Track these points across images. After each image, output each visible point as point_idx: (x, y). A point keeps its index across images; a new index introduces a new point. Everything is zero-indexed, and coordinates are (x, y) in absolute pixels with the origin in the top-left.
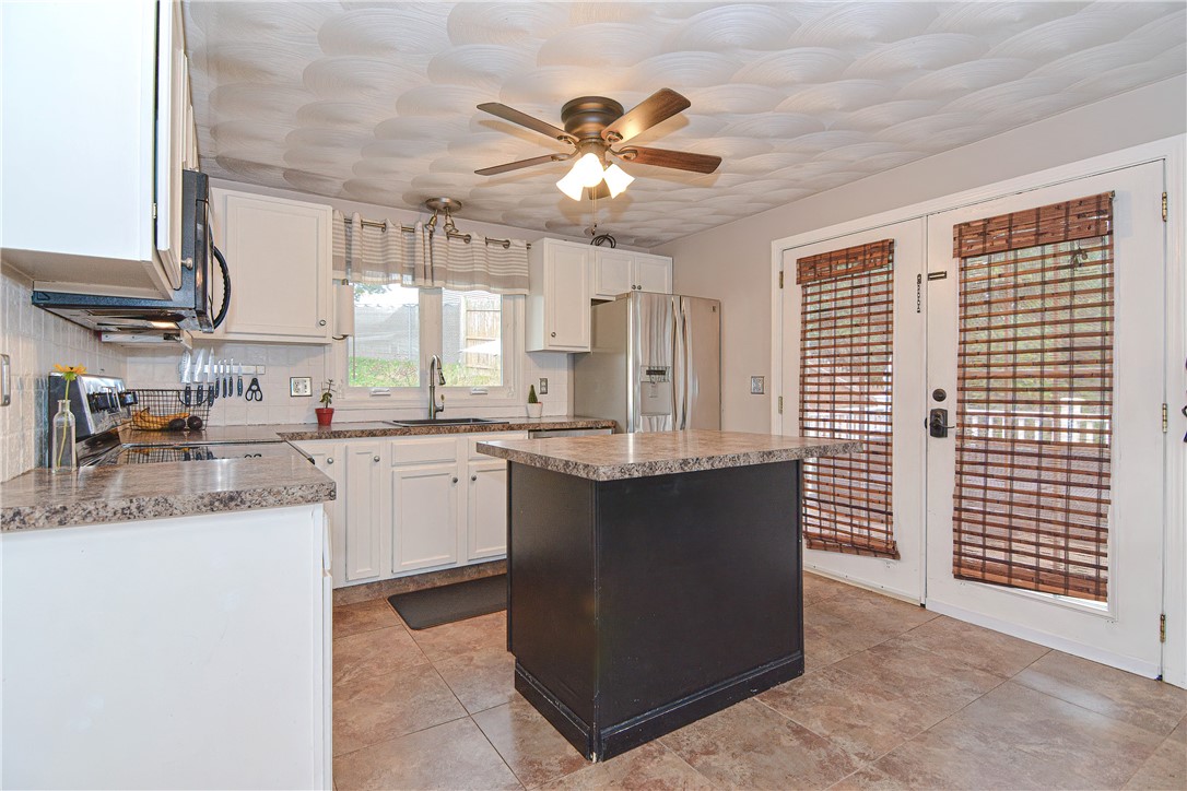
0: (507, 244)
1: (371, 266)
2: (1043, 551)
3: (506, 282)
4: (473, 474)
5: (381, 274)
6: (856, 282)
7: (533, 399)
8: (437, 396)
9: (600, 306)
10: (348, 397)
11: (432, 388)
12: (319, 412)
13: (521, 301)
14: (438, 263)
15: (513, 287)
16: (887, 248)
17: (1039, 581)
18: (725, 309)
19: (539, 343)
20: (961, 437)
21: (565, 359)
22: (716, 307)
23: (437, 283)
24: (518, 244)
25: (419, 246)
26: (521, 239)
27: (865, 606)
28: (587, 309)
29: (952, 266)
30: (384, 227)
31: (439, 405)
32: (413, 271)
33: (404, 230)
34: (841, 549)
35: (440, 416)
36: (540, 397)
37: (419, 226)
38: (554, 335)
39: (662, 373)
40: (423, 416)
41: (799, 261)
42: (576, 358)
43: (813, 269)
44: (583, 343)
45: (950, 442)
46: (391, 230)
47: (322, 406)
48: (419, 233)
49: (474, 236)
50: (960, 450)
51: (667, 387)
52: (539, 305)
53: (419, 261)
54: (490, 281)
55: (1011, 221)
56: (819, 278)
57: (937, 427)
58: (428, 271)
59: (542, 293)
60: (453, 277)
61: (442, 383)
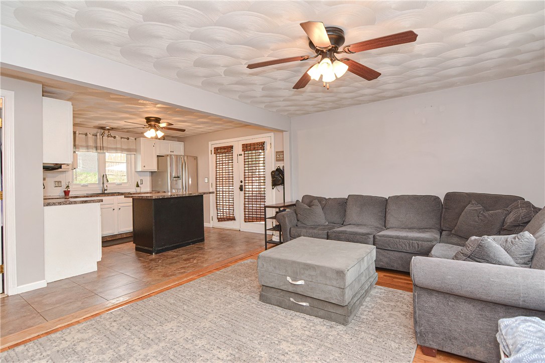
0: (128, 139)
1: (82, 146)
2: (258, 213)
3: (128, 150)
4: (119, 208)
5: (85, 148)
6: (227, 155)
7: (138, 186)
8: (105, 186)
9: (160, 158)
10: (74, 187)
11: (103, 183)
12: (65, 192)
13: (133, 156)
14: (105, 145)
15: (131, 152)
16: (232, 147)
17: (257, 220)
18: (199, 159)
19: (139, 169)
20: (245, 191)
21: (149, 174)
22: (196, 158)
23: (104, 151)
24: (132, 139)
25: (98, 140)
26: (133, 137)
27: (227, 232)
28: (155, 159)
29: (243, 153)
30: (86, 135)
31: (106, 188)
32: (96, 148)
33: (93, 135)
34: (225, 221)
35: (106, 192)
36: (140, 185)
37: (98, 134)
38: (144, 167)
39: (179, 177)
40: (100, 192)
41: (215, 148)
42: (152, 173)
43: (217, 150)
44: (155, 169)
45: (243, 192)
46: (89, 136)
47: (66, 190)
48: (98, 136)
49: (117, 136)
50: (245, 194)
51: (181, 181)
52: (139, 157)
53: (99, 145)
54: (122, 150)
55: (250, 145)
56: (219, 153)
57: (241, 189)
58: (102, 148)
59: (140, 154)
60: (109, 149)
61: (108, 181)
